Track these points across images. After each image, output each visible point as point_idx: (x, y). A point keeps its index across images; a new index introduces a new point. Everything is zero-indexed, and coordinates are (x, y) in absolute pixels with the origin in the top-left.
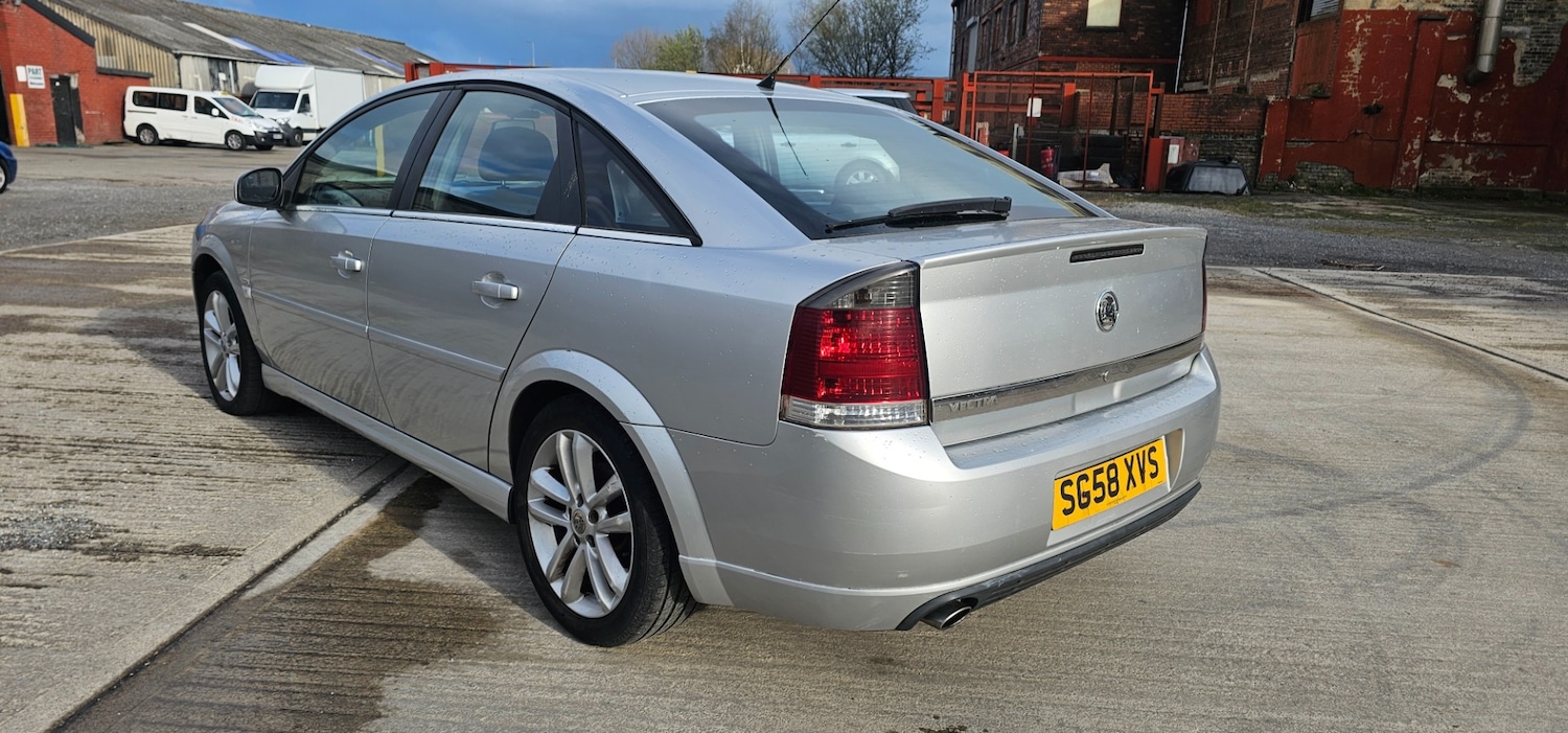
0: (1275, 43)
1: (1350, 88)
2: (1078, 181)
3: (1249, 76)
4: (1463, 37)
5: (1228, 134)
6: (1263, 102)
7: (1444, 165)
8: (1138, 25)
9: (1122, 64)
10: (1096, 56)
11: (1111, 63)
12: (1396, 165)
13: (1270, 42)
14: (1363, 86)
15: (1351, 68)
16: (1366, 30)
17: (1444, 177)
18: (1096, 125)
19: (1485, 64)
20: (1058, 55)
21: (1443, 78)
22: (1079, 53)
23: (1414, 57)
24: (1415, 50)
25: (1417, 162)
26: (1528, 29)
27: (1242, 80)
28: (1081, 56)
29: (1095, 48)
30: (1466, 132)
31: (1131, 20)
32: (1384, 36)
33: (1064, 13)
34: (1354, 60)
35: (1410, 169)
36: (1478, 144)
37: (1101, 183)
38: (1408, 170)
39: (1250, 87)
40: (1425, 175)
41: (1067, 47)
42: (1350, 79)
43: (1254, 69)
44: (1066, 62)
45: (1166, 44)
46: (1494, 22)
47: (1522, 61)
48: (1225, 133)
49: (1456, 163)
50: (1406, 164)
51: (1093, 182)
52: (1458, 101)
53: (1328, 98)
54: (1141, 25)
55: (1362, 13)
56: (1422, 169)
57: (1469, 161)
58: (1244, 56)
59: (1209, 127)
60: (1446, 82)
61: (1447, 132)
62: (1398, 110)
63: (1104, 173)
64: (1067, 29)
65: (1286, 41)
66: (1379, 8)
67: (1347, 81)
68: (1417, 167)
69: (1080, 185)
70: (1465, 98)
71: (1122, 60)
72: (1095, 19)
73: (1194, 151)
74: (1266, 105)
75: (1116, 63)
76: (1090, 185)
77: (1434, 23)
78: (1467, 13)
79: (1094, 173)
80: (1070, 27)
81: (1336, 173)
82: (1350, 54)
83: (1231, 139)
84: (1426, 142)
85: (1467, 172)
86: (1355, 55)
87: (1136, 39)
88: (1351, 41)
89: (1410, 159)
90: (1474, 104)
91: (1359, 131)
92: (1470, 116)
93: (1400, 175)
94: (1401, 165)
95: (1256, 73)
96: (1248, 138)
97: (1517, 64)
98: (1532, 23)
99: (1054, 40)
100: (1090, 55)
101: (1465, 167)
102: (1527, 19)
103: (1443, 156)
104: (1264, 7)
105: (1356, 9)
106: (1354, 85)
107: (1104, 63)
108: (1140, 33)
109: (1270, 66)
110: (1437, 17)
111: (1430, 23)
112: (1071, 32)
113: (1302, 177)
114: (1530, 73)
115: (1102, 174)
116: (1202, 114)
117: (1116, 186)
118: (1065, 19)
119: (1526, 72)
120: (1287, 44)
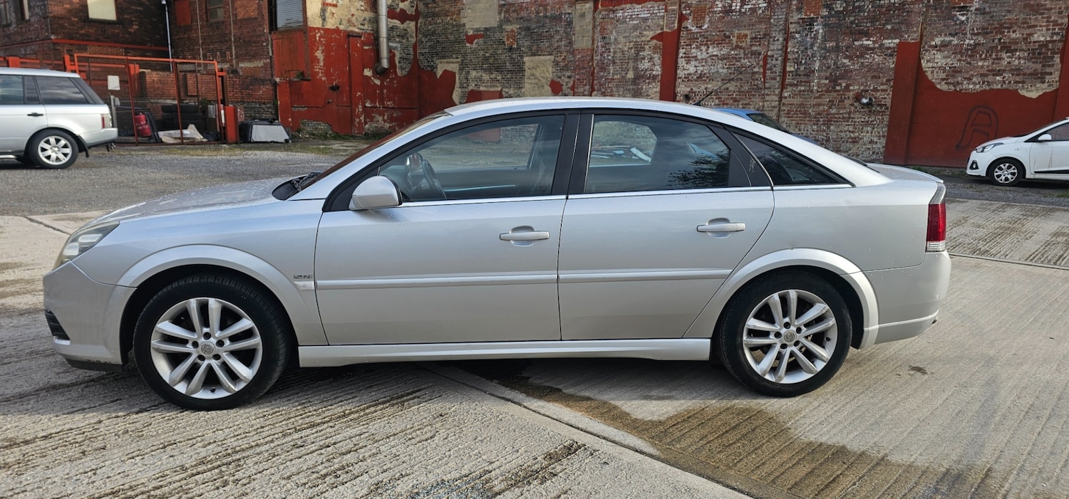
0: (254, 42)
1: (320, 74)
2: (176, 138)
3: (237, 64)
4: (371, 47)
5: (255, 102)
6: (273, 82)
7: (375, 120)
8: (132, 21)
9: (126, 49)
10: (102, 42)
11: (116, 47)
12: (352, 121)
13: (250, 41)
14: (327, 74)
15: (319, 62)
16: (322, 39)
17: (376, 127)
18: (162, 96)
19: (385, 64)
20: (70, 39)
21: (365, 70)
22: (87, 38)
23: (350, 57)
24: (349, 54)
25: (362, 118)
26: (399, 45)
27: (232, 65)
28: (90, 41)
29: (101, 35)
30: (382, 102)
31: (125, 16)
32: (332, 44)
33: (68, 6)
34: (319, 58)
35: (360, 123)
36: (388, 108)
37: (194, 138)
38: (359, 123)
39: (240, 70)
40: (367, 126)
41: (77, 33)
42: (319, 69)
43: (240, 58)
44: (78, 45)
45: (157, 36)
46: (385, 40)
47: (399, 62)
48: (253, 102)
49: (380, 119)
50: (357, 120)
51: (188, 139)
52: (375, 84)
53: (309, 80)
54: (134, 21)
55: (318, 29)
56: (366, 123)
57: (386, 118)
58: (230, 49)
59: (243, 98)
60: (368, 72)
61: (373, 101)
62: (347, 88)
63: (193, 131)
64: (73, 19)
65: (263, 42)
66: (326, 27)
67: (318, 70)
68: (363, 121)
69: (179, 141)
70: (378, 82)
71: (125, 46)
72: (94, 14)
73: (241, 114)
74: (275, 84)
75: (121, 48)
76: (187, 141)
77: (357, 38)
78: (369, 34)
79: (185, 132)
80: (75, 17)
81: (323, 127)
82: (316, 54)
83: (258, 106)
84: (364, 107)
85: (386, 124)
86: (319, 54)
87: (133, 31)
88: (315, 46)
89: (359, 117)
90: (382, 85)
91: (330, 101)
92: (382, 93)
93: (356, 126)
94: (355, 121)
95: (243, 61)
96: (268, 106)
97: (398, 64)
98: (400, 42)
99: (62, 27)
100: (97, 40)
101: (385, 121)
102: (397, 40)
103: (373, 115)
104: (239, 18)
105: (315, 26)
106: (322, 73)
107: (110, 47)
108: (135, 27)
109: (253, 57)
110: (356, 35)
111: (354, 38)
112: (77, 22)
113: (304, 129)
114: (404, 69)
115: (191, 132)
116: (236, 89)
117: (205, 140)
118: (70, 11)
119: (402, 69)
120: (265, 44)
